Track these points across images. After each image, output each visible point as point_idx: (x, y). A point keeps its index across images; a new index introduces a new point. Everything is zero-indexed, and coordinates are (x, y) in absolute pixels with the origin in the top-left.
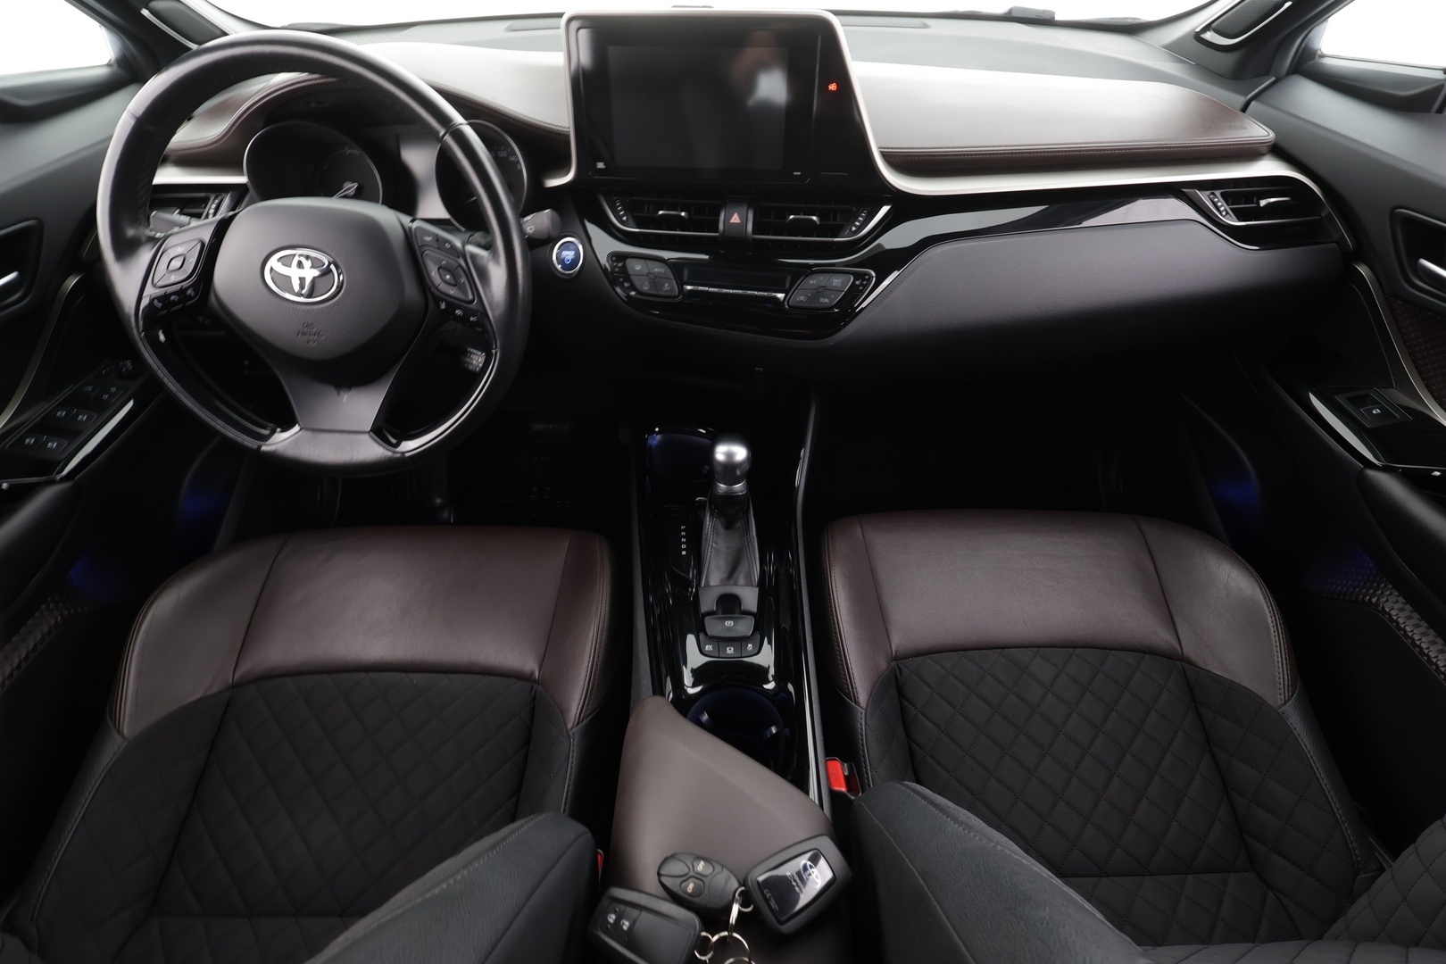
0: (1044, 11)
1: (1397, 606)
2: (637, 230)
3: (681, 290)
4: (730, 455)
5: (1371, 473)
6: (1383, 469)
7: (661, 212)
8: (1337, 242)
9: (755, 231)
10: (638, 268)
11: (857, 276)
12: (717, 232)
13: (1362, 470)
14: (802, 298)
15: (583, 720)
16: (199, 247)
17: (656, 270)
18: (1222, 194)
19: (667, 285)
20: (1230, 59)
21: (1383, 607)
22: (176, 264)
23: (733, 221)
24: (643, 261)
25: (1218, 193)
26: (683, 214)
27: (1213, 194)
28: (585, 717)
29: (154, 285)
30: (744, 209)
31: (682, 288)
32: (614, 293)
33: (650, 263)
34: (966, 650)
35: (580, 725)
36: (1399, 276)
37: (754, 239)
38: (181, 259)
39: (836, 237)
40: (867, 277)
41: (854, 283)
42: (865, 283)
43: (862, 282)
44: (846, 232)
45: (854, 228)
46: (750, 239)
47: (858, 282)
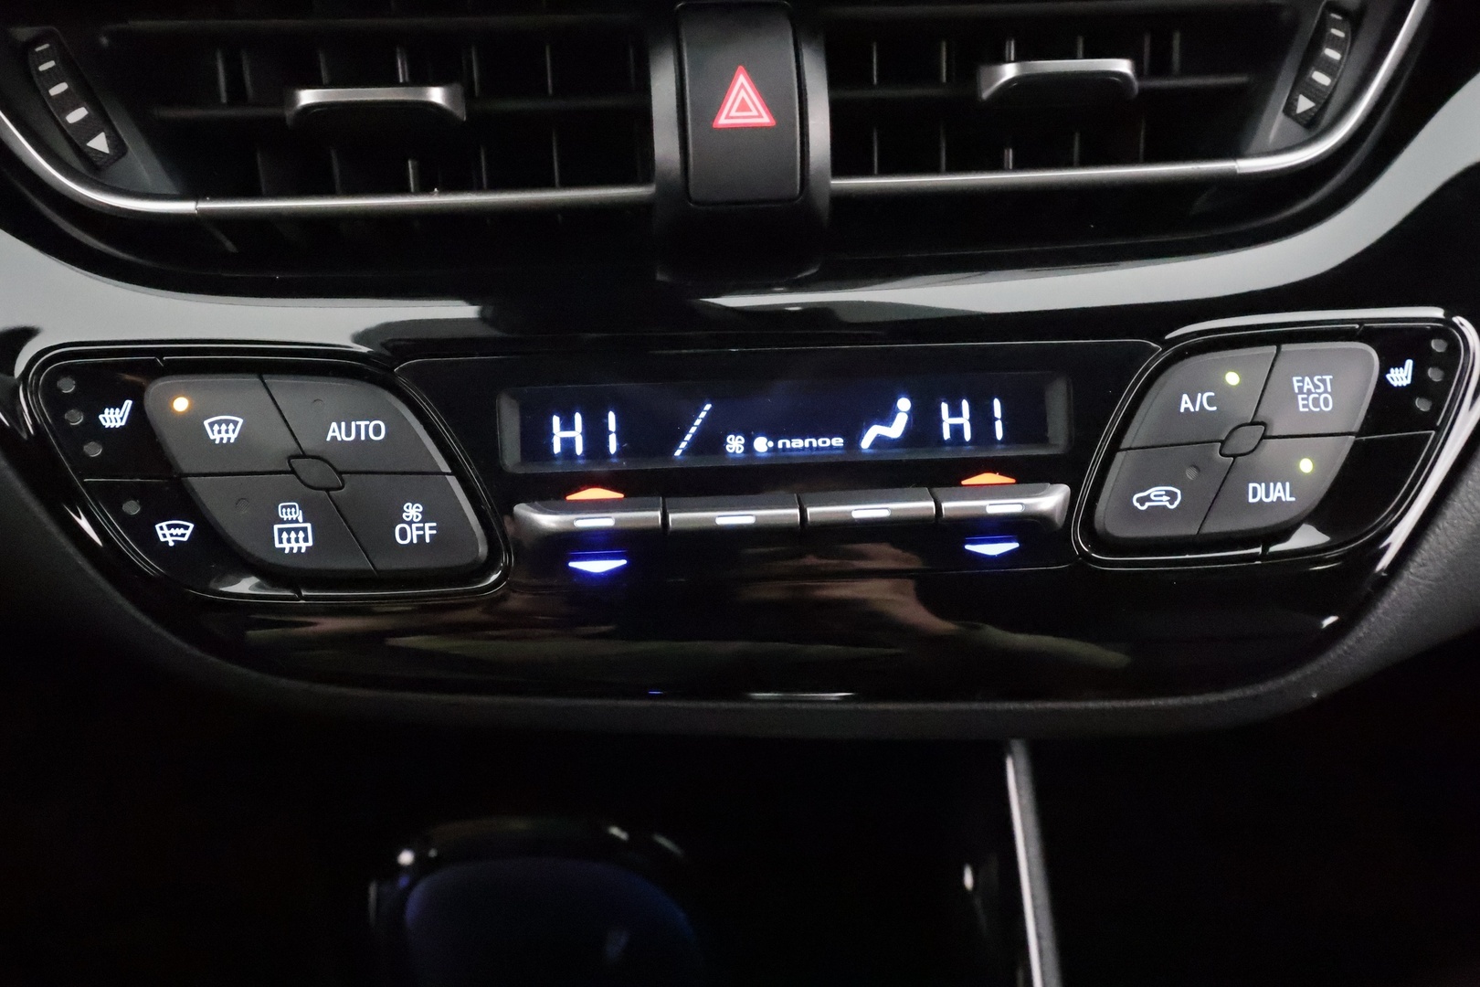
2: (188, 207)
7: (307, 97)
9: (842, 164)
10: (223, 431)
11: (1393, 345)
12: (646, 179)
14: (1158, 496)
17: (336, 432)
19: (412, 511)
23: (730, 116)
24: (248, 386)
26: (436, 95)
30: (778, 47)
32: (63, 540)
33: (293, 394)
37: (843, 201)
39: (1237, 154)
40: (1437, 346)
41: (1382, 383)
42: (1434, 374)
43: (1418, 373)
44: (1274, 124)
45: (1304, 104)
46: (823, 203)
47: (1401, 377)
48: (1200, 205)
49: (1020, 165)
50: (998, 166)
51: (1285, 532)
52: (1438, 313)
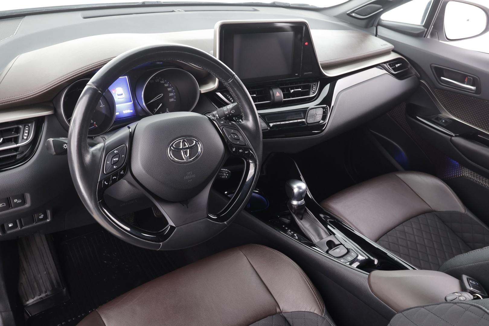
0: (286, 3)
1: (467, 172)
3: (269, 126)
4: (299, 188)
5: (453, 138)
6: (456, 136)
8: (415, 75)
11: (323, 108)
12: (270, 100)
13: (451, 138)
14: (311, 120)
15: (324, 309)
16: (125, 148)
18: (389, 64)
20: (364, 22)
21: (467, 176)
22: (116, 159)
25: (388, 64)
27: (387, 65)
28: (324, 307)
29: (104, 174)
30: (279, 90)
34: (386, 233)
35: (324, 312)
36: (437, 83)
38: (118, 156)
39: (309, 95)
40: (326, 108)
41: (323, 111)
42: (326, 110)
43: (325, 110)
44: (311, 93)
45: (313, 91)
46: (283, 101)
47: (324, 110)
48: (307, 100)
49: (292, 98)
50: (290, 98)
51: (320, 122)
52: (326, 105)
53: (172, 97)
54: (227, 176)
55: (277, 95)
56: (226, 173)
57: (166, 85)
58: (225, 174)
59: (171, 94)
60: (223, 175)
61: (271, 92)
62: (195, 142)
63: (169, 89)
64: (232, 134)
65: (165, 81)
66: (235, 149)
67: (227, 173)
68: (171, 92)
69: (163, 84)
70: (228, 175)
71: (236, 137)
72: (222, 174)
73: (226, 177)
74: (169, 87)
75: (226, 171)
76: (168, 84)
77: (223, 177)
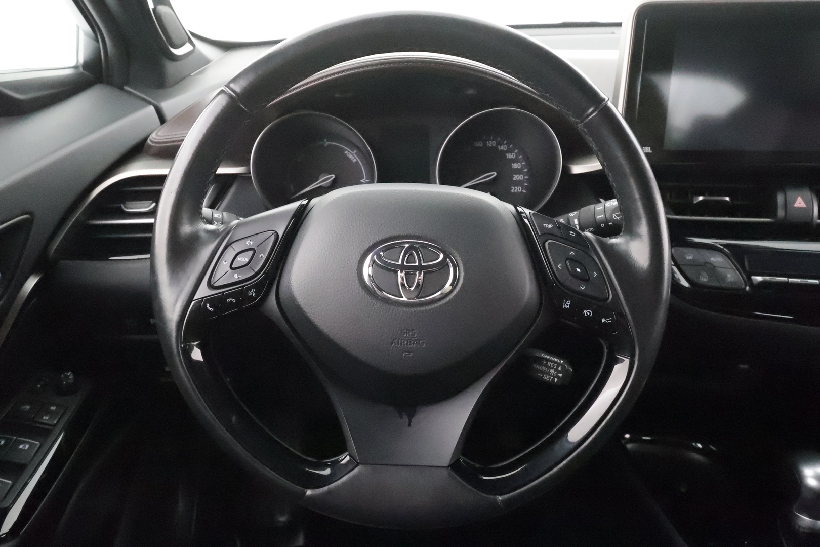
3: (749, 282)
10: (690, 257)
16: (273, 238)
22: (243, 259)
29: (210, 286)
31: (750, 279)
38: (251, 253)
53: (518, 183)
54: (557, 377)
55: (797, 205)
56: (556, 370)
57: (509, 156)
58: (552, 371)
59: (517, 177)
60: (548, 374)
61: (780, 198)
62: (442, 256)
63: (515, 166)
64: (568, 262)
65: (508, 146)
66: (569, 302)
67: (560, 369)
68: (518, 171)
69: (504, 153)
70: (561, 375)
71: (578, 270)
72: (543, 368)
73: (556, 380)
74: (515, 160)
75: (559, 364)
76: (516, 154)
77: (546, 378)
